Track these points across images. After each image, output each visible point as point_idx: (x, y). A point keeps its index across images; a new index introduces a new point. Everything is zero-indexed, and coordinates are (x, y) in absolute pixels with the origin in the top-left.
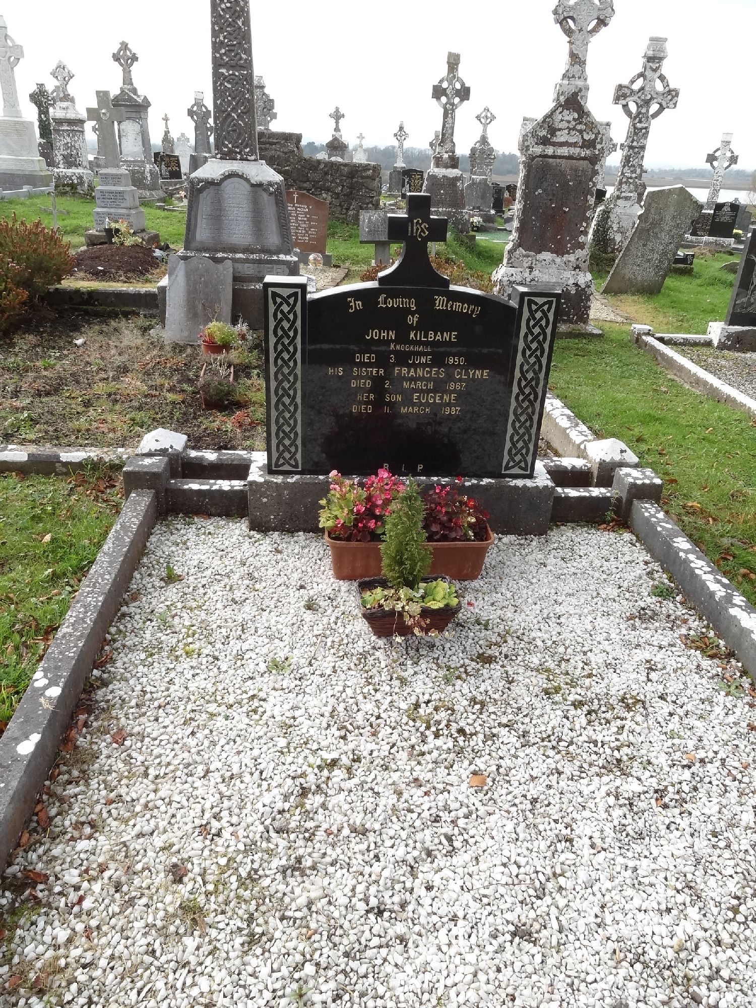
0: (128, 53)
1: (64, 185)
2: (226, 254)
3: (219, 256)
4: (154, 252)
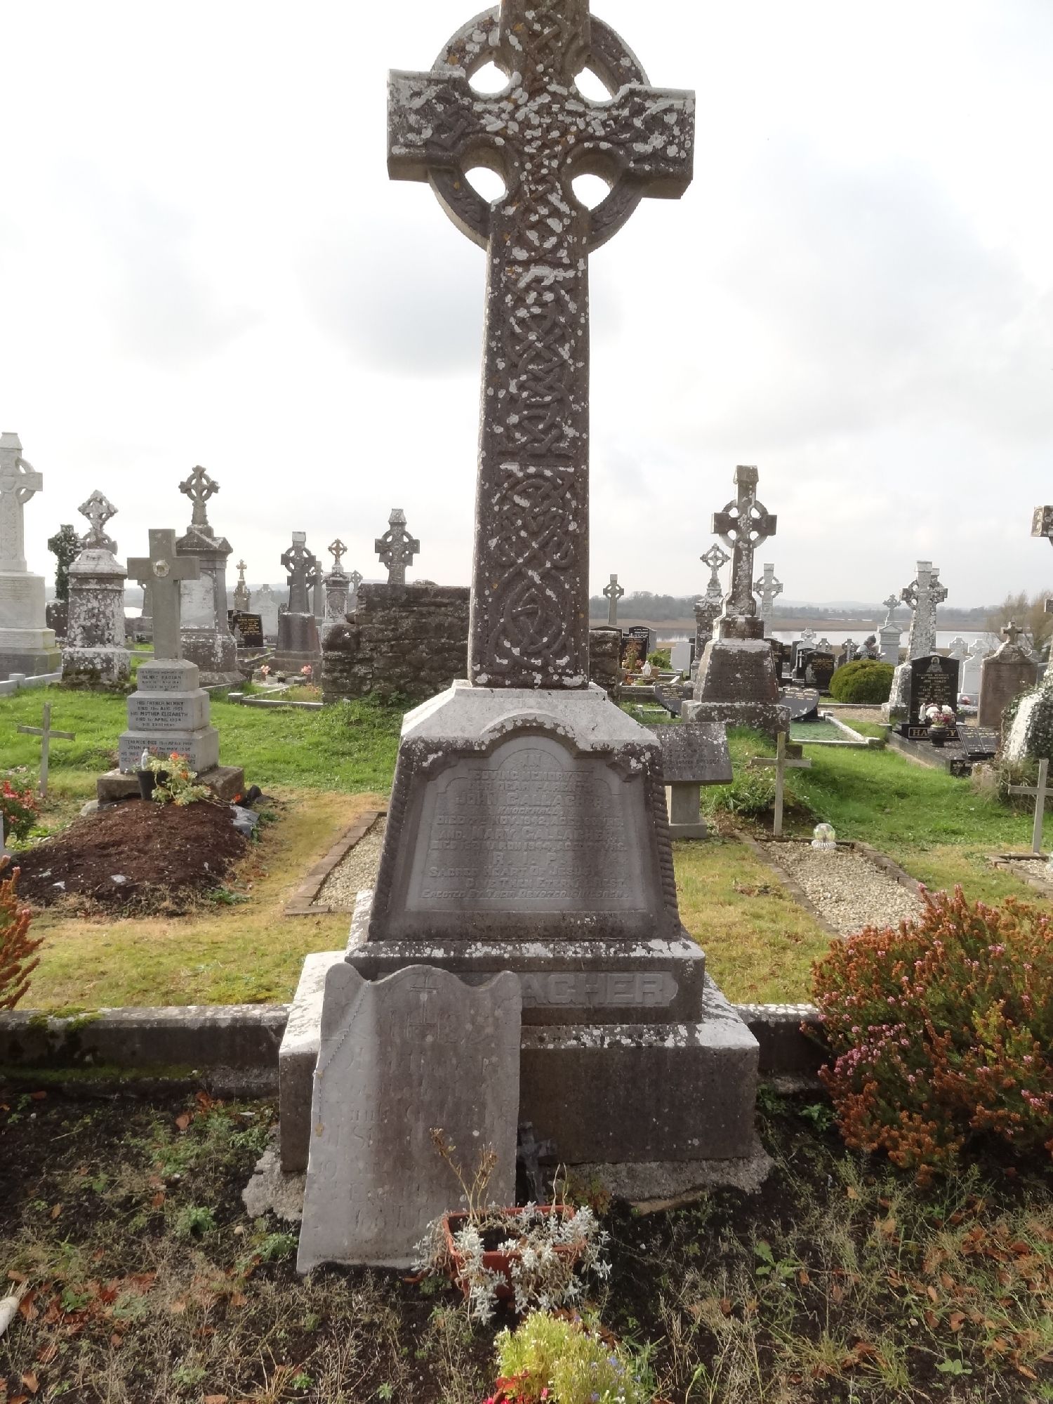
0: (204, 482)
1: (79, 672)
2: (493, 947)
3: (474, 955)
4: (234, 815)
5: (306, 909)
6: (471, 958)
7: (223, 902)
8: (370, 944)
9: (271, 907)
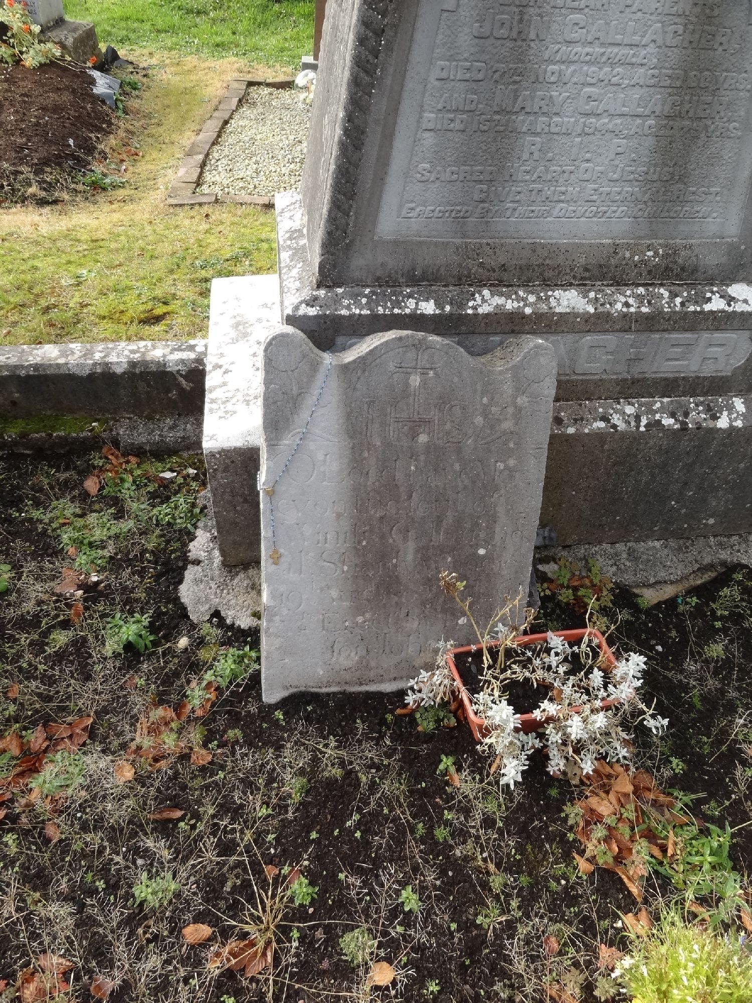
2: (508, 297)
3: (480, 311)
4: (93, 82)
5: (190, 198)
6: (476, 315)
7: (97, 187)
8: (322, 293)
9: (151, 193)
